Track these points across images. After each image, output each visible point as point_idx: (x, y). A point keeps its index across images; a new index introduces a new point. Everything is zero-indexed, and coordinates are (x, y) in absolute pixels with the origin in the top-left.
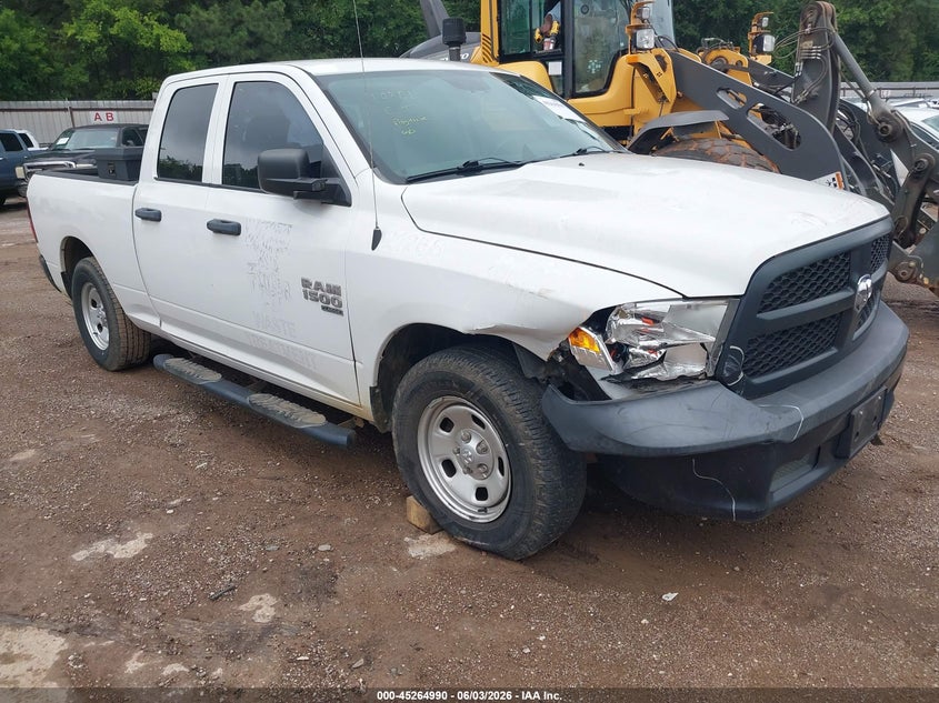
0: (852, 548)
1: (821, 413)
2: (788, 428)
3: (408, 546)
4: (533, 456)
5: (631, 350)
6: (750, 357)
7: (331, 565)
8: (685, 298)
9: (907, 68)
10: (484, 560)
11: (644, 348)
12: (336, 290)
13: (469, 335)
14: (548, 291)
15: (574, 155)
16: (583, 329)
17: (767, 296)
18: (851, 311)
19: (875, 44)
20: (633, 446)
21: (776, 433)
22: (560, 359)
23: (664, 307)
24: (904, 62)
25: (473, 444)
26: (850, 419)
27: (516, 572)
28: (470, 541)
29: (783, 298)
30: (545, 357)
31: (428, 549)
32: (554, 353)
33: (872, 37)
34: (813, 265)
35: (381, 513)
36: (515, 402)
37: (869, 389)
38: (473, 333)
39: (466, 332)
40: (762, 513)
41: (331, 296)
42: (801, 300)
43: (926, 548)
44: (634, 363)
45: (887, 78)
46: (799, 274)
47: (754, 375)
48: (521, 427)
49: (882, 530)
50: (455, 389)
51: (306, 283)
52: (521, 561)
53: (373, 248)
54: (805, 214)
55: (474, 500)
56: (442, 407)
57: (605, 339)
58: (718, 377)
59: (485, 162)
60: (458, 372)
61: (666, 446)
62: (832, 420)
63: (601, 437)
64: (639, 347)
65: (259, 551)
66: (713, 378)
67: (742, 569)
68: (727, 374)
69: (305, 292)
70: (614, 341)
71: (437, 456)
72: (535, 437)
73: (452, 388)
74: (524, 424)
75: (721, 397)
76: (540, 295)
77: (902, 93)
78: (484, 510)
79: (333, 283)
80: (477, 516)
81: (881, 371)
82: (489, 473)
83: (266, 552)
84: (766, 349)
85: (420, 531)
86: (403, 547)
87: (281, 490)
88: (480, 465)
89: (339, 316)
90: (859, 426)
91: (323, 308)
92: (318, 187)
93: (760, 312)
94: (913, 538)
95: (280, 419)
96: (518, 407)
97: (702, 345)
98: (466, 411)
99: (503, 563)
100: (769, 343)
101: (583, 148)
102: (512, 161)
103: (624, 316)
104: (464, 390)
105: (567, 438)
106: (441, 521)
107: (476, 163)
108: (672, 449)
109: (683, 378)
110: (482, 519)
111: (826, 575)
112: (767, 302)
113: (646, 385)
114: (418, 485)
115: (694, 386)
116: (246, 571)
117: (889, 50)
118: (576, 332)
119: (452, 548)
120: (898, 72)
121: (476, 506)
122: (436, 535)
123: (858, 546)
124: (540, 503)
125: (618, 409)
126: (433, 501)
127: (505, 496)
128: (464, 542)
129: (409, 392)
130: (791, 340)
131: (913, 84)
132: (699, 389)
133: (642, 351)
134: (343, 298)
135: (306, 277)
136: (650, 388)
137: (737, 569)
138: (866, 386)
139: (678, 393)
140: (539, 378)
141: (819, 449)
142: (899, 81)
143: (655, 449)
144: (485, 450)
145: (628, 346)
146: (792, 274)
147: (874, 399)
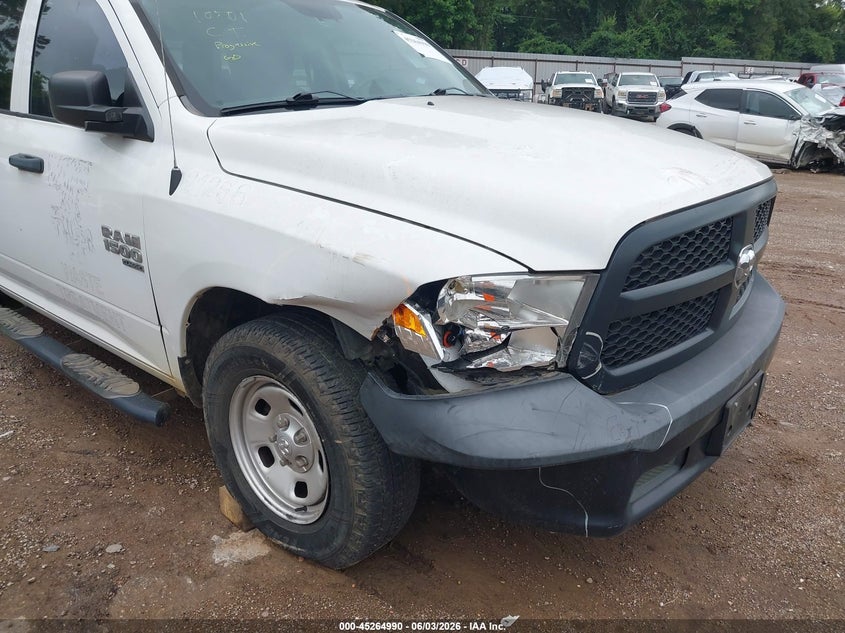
0: (718, 552)
1: (692, 413)
2: (653, 434)
3: (214, 547)
4: (352, 456)
5: (469, 332)
6: (611, 344)
7: (116, 573)
8: (531, 272)
9: (769, 49)
10: (299, 568)
11: (485, 329)
12: (135, 242)
13: (275, 306)
14: (366, 256)
15: (431, 95)
16: (408, 306)
17: (633, 271)
18: (729, 286)
19: (744, 25)
20: (465, 455)
21: (639, 441)
22: (386, 339)
23: (508, 283)
24: (767, 43)
25: (291, 432)
26: (724, 412)
27: (334, 586)
28: (285, 545)
29: (654, 273)
30: (369, 336)
31: (236, 552)
32: (378, 332)
33: (741, 19)
34: (690, 233)
35: (194, 500)
36: (332, 390)
37: (746, 376)
38: (279, 303)
39: (273, 302)
40: (620, 530)
41: (131, 248)
42: (674, 275)
43: (798, 551)
44: (472, 346)
45: (752, 56)
46: (675, 244)
47: (616, 365)
48: (337, 421)
49: (751, 528)
50: (265, 368)
51: (106, 231)
52: (342, 571)
53: (171, 193)
54: (683, 171)
55: (293, 495)
56: (256, 387)
57: (435, 319)
58: (570, 368)
59: (320, 96)
60: (268, 349)
61: (504, 457)
62: (703, 419)
63: (428, 440)
64: (478, 329)
65: (34, 553)
66: (565, 370)
67: (595, 581)
68: (581, 365)
69: (106, 242)
70: (447, 321)
71: (253, 442)
72: (354, 433)
73: (261, 367)
74: (342, 416)
75: (575, 395)
76: (355, 260)
77: (763, 70)
78: (303, 509)
79: (133, 233)
80: (294, 515)
81: (758, 355)
82: (308, 466)
83: (42, 554)
84: (631, 334)
85: (232, 527)
86: (207, 547)
87: (88, 467)
88: (299, 457)
89: (141, 273)
90: (732, 418)
91: (126, 263)
92: (114, 117)
93: (624, 290)
94: (783, 539)
95: (89, 386)
96: (335, 396)
97: (553, 329)
98: (281, 394)
99: (321, 572)
100: (634, 327)
101: (442, 88)
102: (355, 96)
103: (460, 290)
104: (275, 369)
105: (389, 438)
106: (255, 518)
107: (309, 96)
108: (510, 461)
109: (528, 369)
110: (301, 519)
111: (689, 589)
112: (634, 278)
113: (485, 376)
114: (231, 474)
115: (541, 379)
116: (7, 581)
117: (754, 31)
118: (401, 309)
119: (265, 550)
120: (762, 52)
121: (296, 503)
122: (251, 533)
123: (725, 549)
124: (360, 512)
125: (448, 407)
126: (246, 494)
127: (324, 495)
128: (279, 546)
129: (216, 368)
130: (661, 324)
131: (773, 63)
132: (546, 383)
133: (483, 333)
134: (142, 252)
135: (106, 225)
136: (488, 380)
137: (590, 580)
138: (743, 374)
139: (522, 388)
140: (364, 359)
141: (688, 449)
142: (762, 59)
143: (491, 460)
144: (305, 440)
145: (464, 327)
146: (666, 244)
147: (749, 388)
